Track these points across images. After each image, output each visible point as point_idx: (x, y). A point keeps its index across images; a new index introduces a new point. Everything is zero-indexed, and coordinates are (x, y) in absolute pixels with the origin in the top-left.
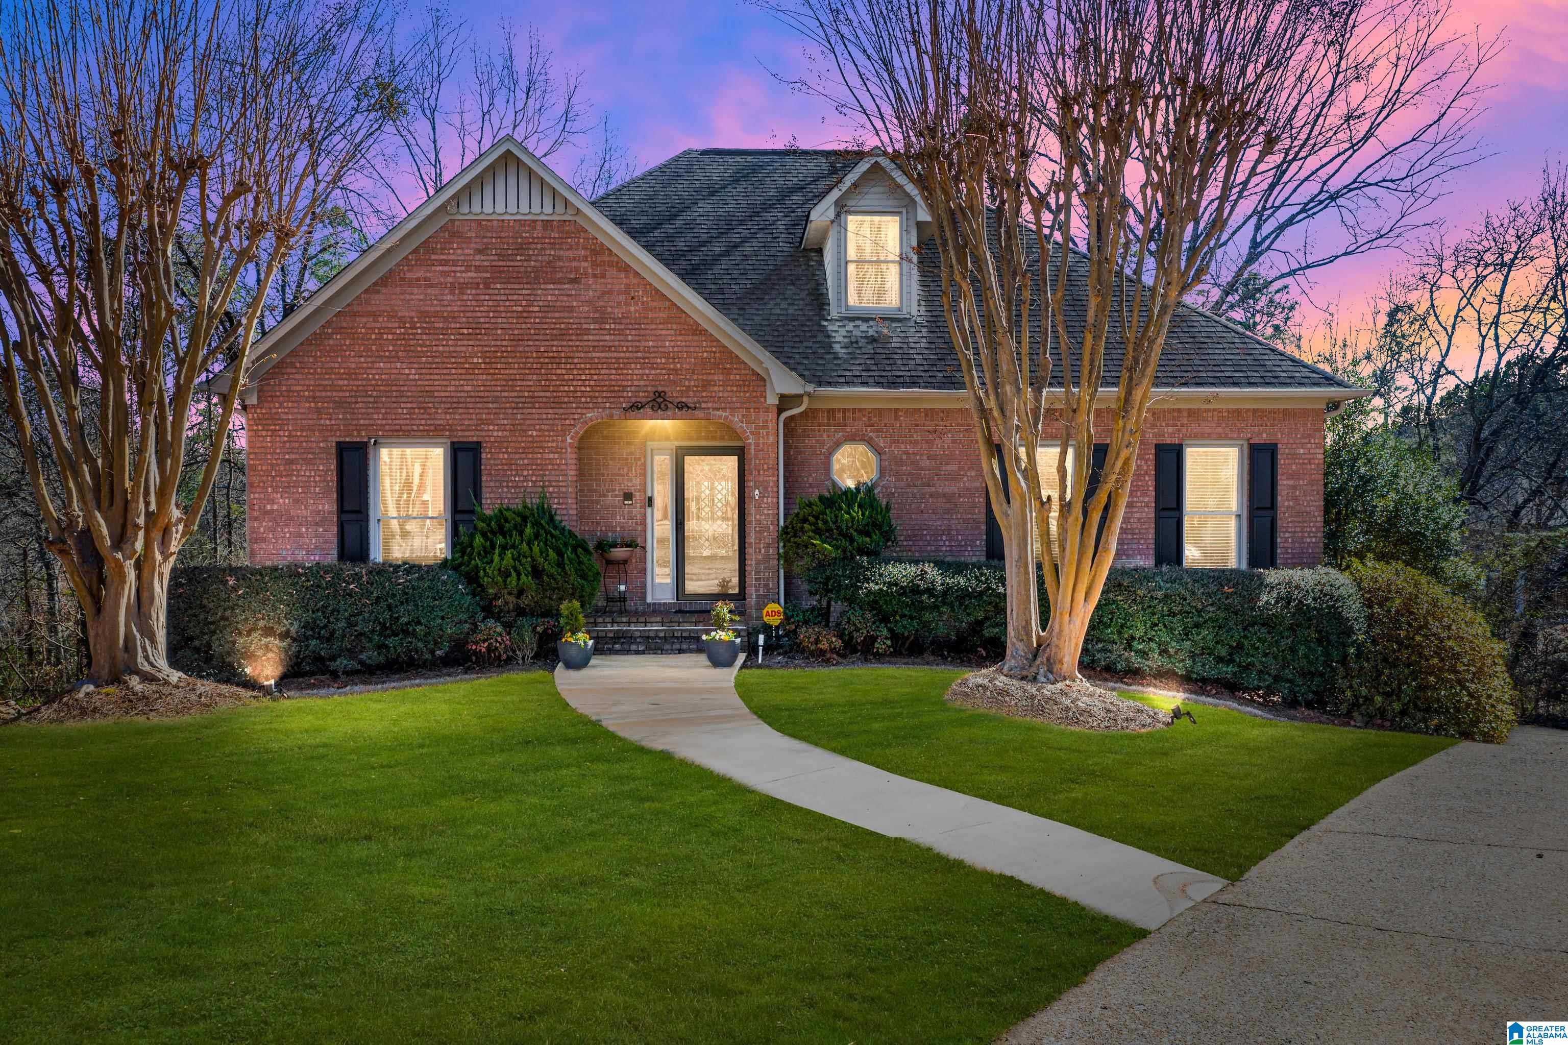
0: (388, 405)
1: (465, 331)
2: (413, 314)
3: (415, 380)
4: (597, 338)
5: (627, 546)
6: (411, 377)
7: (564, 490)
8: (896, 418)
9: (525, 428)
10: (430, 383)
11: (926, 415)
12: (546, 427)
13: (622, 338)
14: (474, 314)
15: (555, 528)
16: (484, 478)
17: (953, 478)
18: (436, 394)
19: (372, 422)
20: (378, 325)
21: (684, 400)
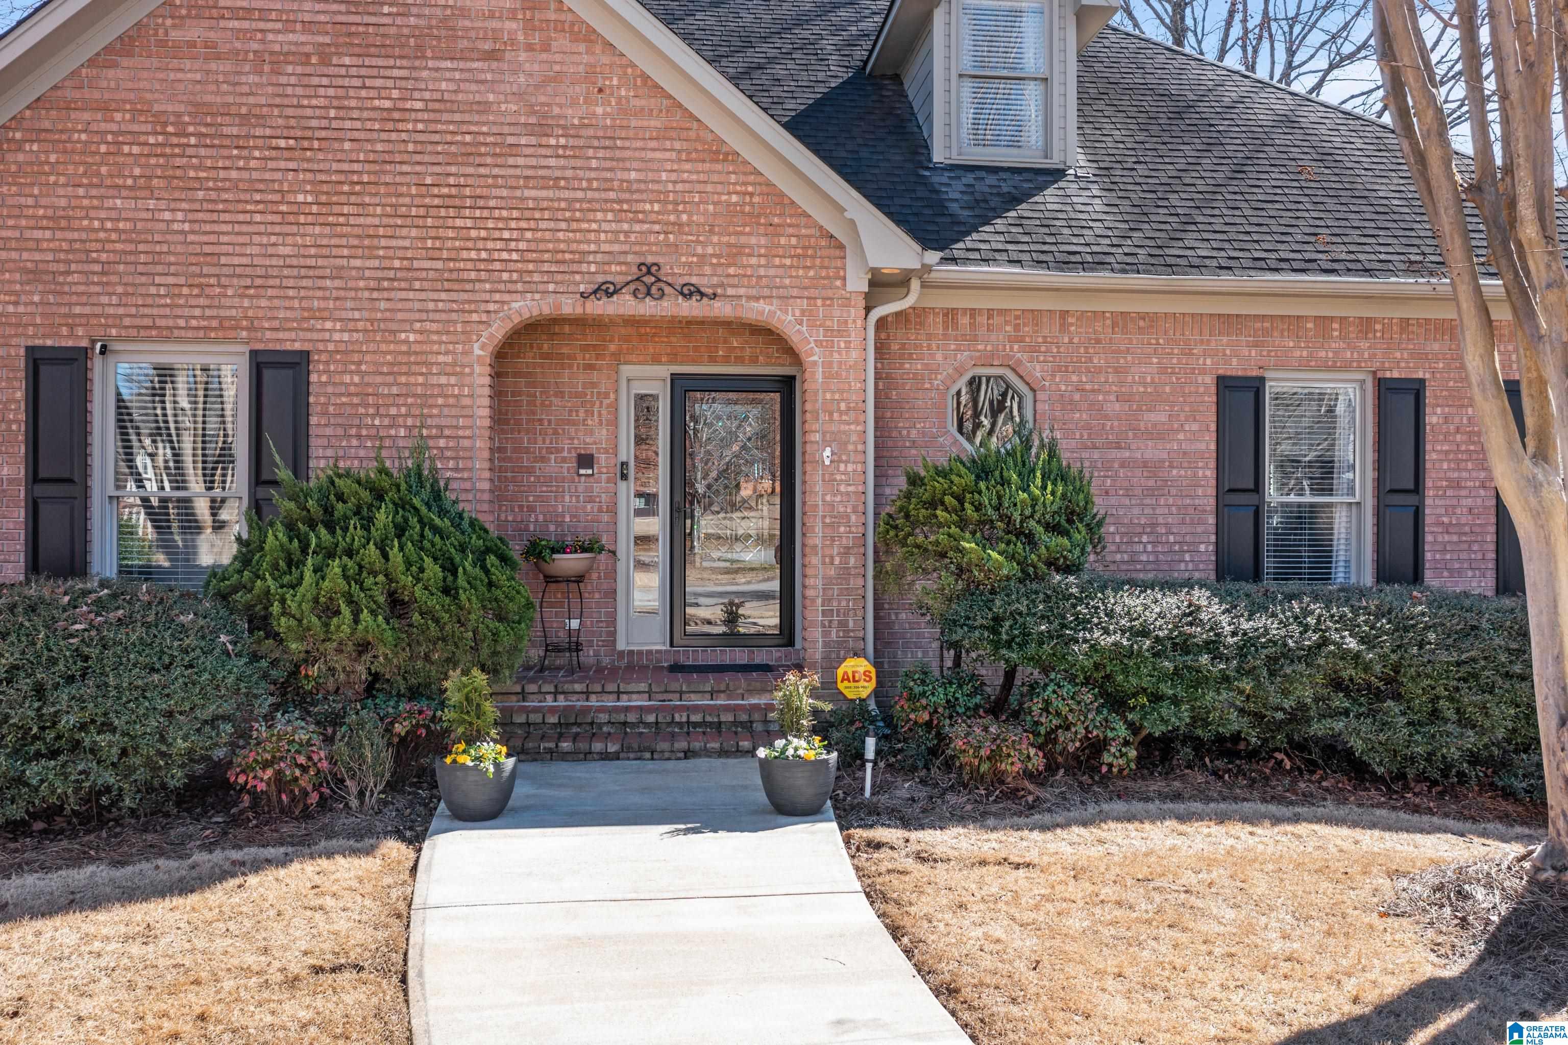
0: (130, 279)
1: (282, 143)
2: (182, 108)
3: (182, 232)
4: (533, 162)
5: (584, 550)
6: (176, 226)
7: (466, 443)
8: (1064, 327)
9: (394, 326)
10: (213, 238)
11: (1114, 325)
12: (434, 327)
13: (579, 163)
14: (299, 112)
15: (443, 512)
16: (313, 420)
17: (1158, 434)
18: (223, 260)
19: (98, 310)
20: (114, 127)
21: (694, 280)
